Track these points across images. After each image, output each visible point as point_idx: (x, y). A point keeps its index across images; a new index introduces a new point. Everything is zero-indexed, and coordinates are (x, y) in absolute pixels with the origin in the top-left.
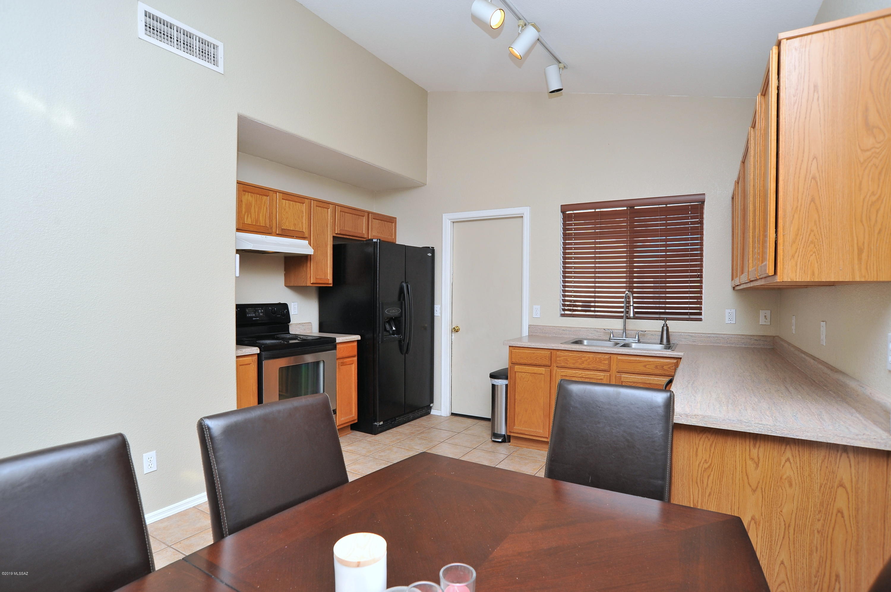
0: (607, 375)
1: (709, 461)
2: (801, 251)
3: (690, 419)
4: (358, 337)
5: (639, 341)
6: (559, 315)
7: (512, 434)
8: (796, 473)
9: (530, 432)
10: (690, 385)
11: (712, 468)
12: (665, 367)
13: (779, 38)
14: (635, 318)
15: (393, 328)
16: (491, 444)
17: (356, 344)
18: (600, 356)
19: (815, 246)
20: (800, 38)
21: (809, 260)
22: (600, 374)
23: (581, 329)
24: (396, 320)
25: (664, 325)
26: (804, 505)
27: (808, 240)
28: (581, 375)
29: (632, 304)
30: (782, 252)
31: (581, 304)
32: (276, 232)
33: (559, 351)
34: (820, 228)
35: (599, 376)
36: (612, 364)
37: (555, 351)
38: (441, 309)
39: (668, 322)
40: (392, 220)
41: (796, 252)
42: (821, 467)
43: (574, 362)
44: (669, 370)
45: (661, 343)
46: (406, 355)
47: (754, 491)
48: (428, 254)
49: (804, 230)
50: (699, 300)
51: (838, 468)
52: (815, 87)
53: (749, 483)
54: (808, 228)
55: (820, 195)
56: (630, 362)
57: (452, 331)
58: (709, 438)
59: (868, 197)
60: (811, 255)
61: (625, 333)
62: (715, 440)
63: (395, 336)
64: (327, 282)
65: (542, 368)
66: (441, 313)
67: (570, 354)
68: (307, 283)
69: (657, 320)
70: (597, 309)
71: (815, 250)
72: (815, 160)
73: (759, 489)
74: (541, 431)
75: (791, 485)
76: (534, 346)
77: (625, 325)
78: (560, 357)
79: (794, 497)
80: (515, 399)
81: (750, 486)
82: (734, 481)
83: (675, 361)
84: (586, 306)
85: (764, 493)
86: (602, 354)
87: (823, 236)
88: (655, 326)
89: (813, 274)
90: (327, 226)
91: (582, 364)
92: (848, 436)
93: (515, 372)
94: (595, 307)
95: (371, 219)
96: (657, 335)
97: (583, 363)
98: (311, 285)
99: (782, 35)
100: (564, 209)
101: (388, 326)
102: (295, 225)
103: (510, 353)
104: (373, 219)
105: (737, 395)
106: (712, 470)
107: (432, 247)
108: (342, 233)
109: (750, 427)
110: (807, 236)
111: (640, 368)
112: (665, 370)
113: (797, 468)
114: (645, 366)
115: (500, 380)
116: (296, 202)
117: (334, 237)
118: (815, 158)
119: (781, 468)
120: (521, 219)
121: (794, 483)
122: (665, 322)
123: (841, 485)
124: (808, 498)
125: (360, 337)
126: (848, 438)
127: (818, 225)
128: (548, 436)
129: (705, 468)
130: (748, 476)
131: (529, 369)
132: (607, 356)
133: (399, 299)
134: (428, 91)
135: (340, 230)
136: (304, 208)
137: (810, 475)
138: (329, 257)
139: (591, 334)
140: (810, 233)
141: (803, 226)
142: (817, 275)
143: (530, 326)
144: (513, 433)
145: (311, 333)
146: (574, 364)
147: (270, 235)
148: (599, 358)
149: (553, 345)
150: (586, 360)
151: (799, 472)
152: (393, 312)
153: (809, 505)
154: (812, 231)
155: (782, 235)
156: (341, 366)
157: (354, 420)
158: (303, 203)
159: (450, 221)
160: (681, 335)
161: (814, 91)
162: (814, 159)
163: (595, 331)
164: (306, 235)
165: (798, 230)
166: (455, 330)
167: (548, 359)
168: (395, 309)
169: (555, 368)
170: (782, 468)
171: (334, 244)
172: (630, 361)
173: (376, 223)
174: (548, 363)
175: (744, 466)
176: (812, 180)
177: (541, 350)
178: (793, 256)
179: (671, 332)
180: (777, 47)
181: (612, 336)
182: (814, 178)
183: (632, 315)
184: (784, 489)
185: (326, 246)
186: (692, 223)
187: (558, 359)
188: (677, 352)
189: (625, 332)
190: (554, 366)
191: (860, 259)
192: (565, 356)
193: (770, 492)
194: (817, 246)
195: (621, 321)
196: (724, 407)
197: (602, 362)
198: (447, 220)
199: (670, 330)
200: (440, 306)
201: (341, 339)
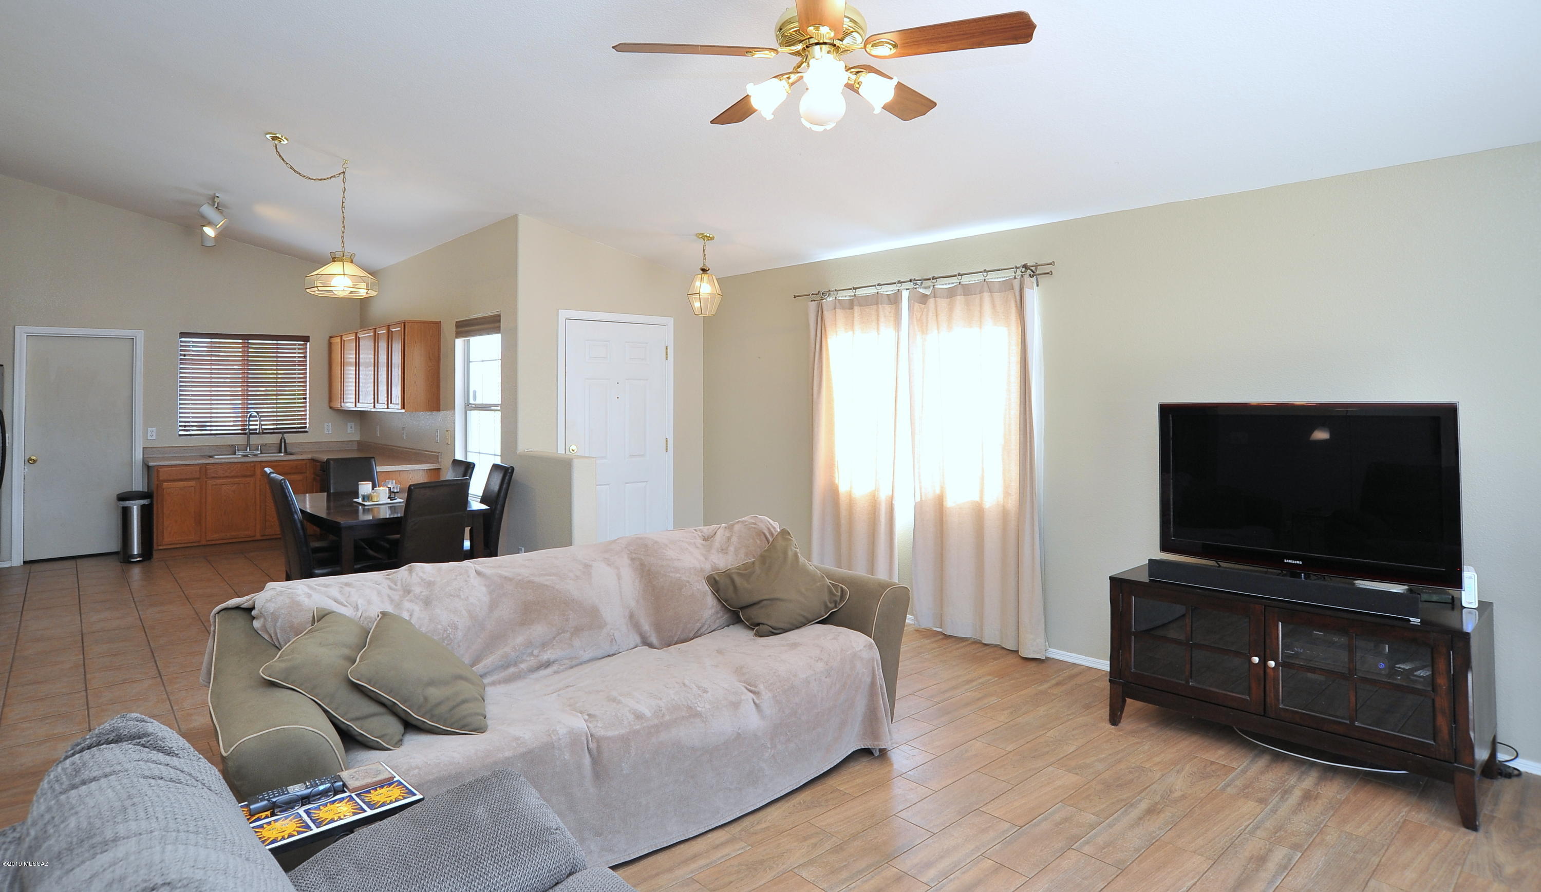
0: (253, 479)
5: (261, 453)
7: (161, 547)
9: (181, 541)
12: (298, 467)
23: (202, 447)
25: (282, 438)
28: (231, 482)
31: (196, 424)
33: (210, 465)
35: (247, 481)
37: (205, 465)
39: (286, 435)
43: (223, 472)
44: (301, 468)
45: (280, 452)
50: (304, 417)
57: (25, 463)
65: (192, 481)
66: (12, 442)
67: (220, 466)
69: (275, 434)
70: (213, 428)
76: (179, 463)
77: (248, 440)
78: (210, 469)
83: (305, 462)
84: (202, 426)
86: (248, 463)
91: (230, 474)
93: (157, 491)
96: (276, 447)
97: (232, 472)
115: (134, 501)
128: (200, 541)
131: (179, 484)
132: (252, 464)
143: (145, 449)
144: (163, 545)
148: (246, 466)
150: (235, 469)
160: (293, 445)
166: (30, 461)
167: (198, 473)
174: (199, 476)
177: (191, 466)
181: (236, 450)
183: (261, 432)
186: (299, 357)
187: (208, 471)
189: (249, 446)
190: (204, 478)
192: (215, 468)
197: (249, 469)
199: (287, 442)
200: (9, 435)
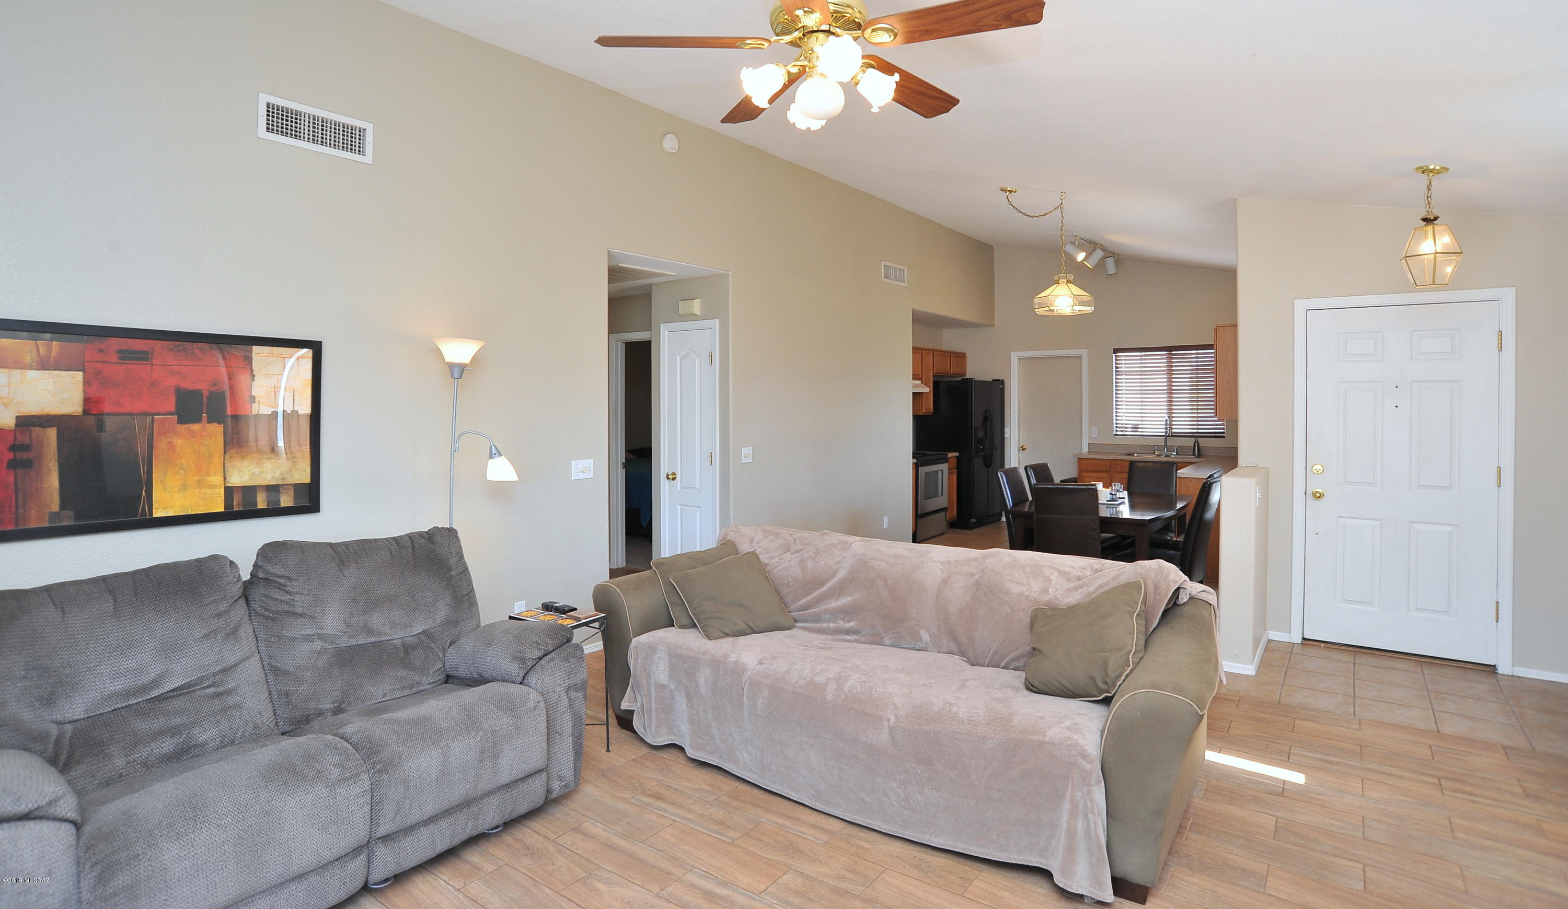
4: (957, 454)
5: (1177, 454)
6: (1113, 435)
15: (981, 447)
17: (956, 459)
23: (1132, 446)
24: (983, 441)
25: (1195, 441)
31: (1130, 426)
33: (1117, 461)
37: (1115, 461)
38: (1010, 431)
39: (1199, 439)
40: (962, 356)
45: (1194, 455)
46: (989, 468)
48: (998, 386)
57: (1019, 450)
61: (1167, 448)
63: (982, 453)
64: (930, 411)
65: (1104, 473)
66: (1010, 435)
68: (920, 413)
69: (1192, 438)
76: (1098, 459)
77: (1166, 442)
84: (1135, 428)
88: (1190, 442)
90: (931, 368)
93: (1084, 477)
94: (1142, 428)
96: (1191, 450)
98: (923, 414)
100: (1116, 351)
101: (977, 446)
103: (1080, 463)
104: (953, 356)
107: (1002, 380)
108: (937, 371)
117: (934, 376)
120: (1079, 359)
122: (1197, 439)
125: (959, 454)
131: (1095, 474)
133: (985, 423)
134: (995, 247)
135: (936, 369)
139: (1141, 450)
143: (1089, 445)
149: (1112, 456)
152: (980, 434)
156: (950, 475)
157: (955, 518)
159: (1016, 358)
160: (1208, 448)
163: (1144, 446)
164: (921, 377)
166: (1023, 448)
167: (1109, 467)
168: (982, 432)
171: (934, 382)
173: (955, 360)
174: (1109, 470)
177: (1103, 460)
179: (1201, 447)
181: (1157, 450)
183: (1170, 434)
185: (930, 384)
187: (1117, 466)
190: (1114, 472)
192: (1121, 464)
195: (1163, 439)
198: (1014, 357)
199: (1200, 445)
200: (1008, 429)
201: (950, 455)
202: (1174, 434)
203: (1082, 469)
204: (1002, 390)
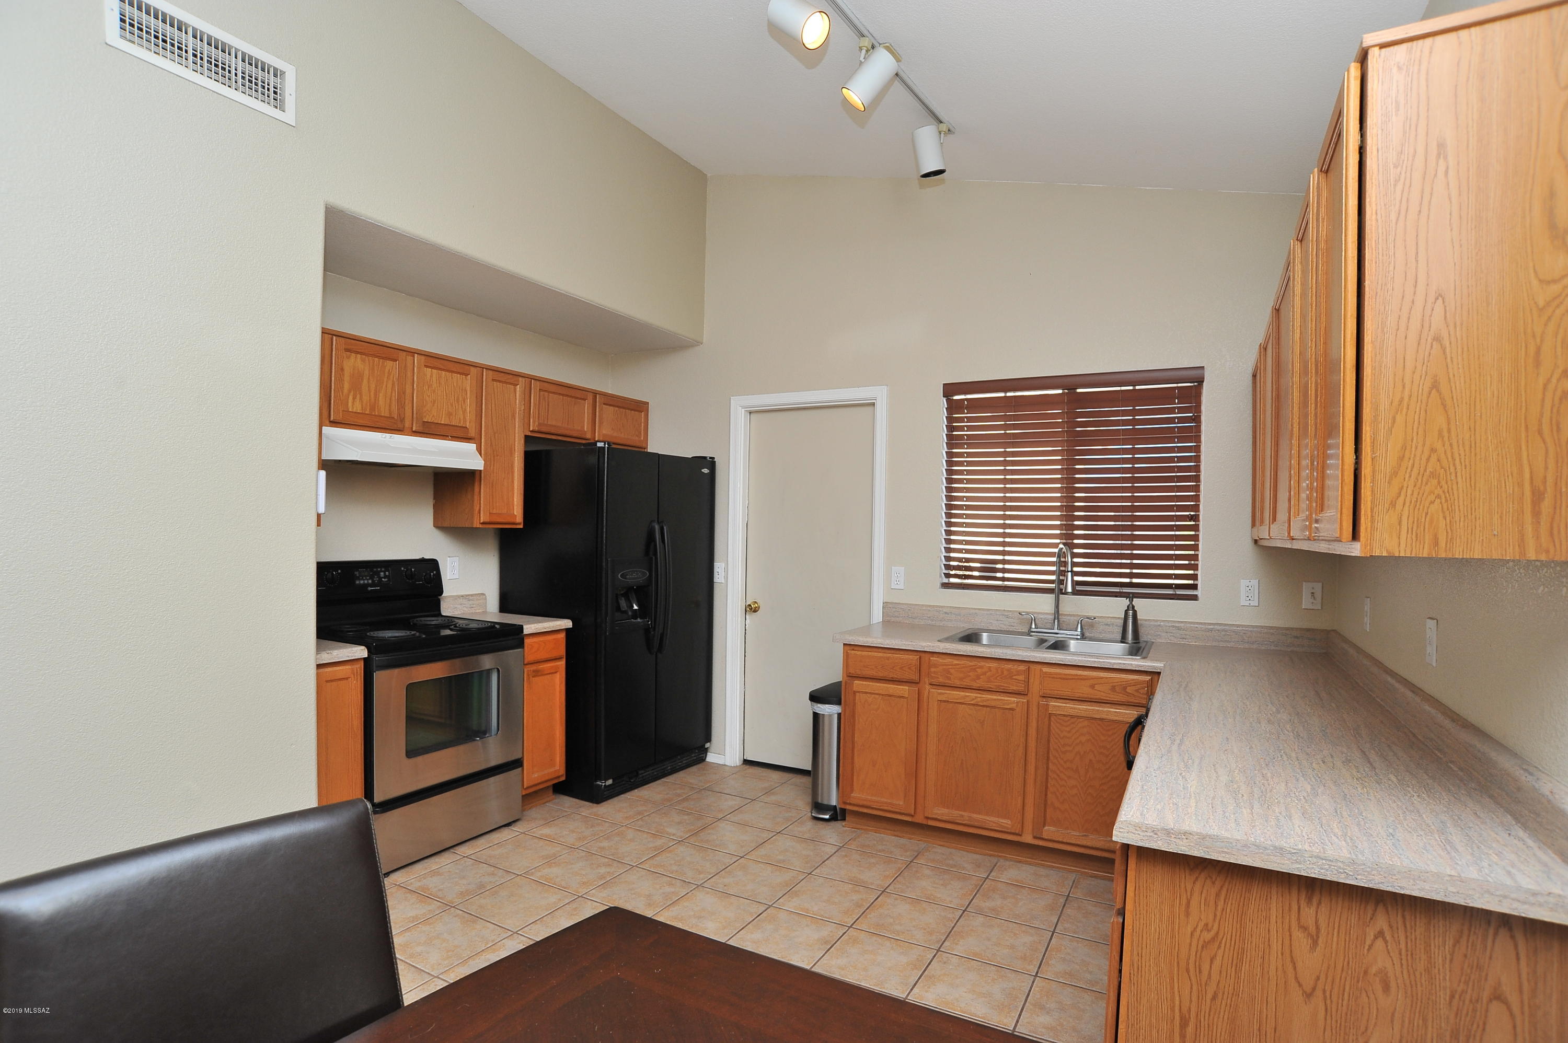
0: (1023, 702)
1: (1213, 926)
2: (1409, 492)
3: (1175, 840)
4: (567, 624)
5: (1083, 637)
6: (939, 585)
7: (848, 807)
8: (1397, 961)
9: (879, 805)
10: (1175, 748)
11: (1220, 943)
12: (1129, 690)
13: (1365, 45)
14: (1075, 592)
15: (633, 607)
16: (810, 824)
17: (562, 635)
18: (1009, 666)
19: (1439, 483)
20: (1409, 44)
21: (1427, 514)
22: (1010, 700)
23: (977, 611)
24: (641, 592)
25: (1128, 607)
26: (1415, 1035)
27: (1425, 470)
28: (975, 701)
29: (1070, 569)
30: (1369, 493)
31: (978, 565)
32: (412, 428)
33: (935, 655)
34: (1451, 445)
35: (1008, 704)
36: (1031, 681)
37: (927, 656)
38: (726, 569)
39: (1136, 601)
40: (640, 408)
41: (1400, 493)
42: (1452, 954)
43: (961, 675)
44: (1136, 694)
45: (1123, 640)
46: (659, 655)
47: (1309, 995)
48: (703, 470)
49: (1416, 448)
50: (1193, 562)
51: (1490, 958)
52: (1441, 146)
53: (1296, 978)
54: (1424, 445)
55: (1451, 376)
56: (1064, 679)
57: (746, 611)
58: (1214, 880)
59: (1554, 381)
60: (1432, 502)
61: (1058, 621)
62: (1227, 884)
63: (639, 620)
64: (511, 520)
65: (903, 685)
66: (726, 578)
67: (956, 662)
68: (472, 523)
69: (1116, 596)
70: (1007, 575)
71: (1438, 491)
72: (1440, 301)
73: (1319, 993)
74: (901, 803)
75: (1386, 988)
76: (888, 645)
77: (1057, 606)
78: (935, 666)
79: (1393, 1015)
80: (853, 743)
81: (1300, 985)
82: (1266, 970)
83: (1148, 678)
84: (989, 569)
85: (1328, 1002)
86: (1014, 663)
87: (1457, 462)
88: (1115, 607)
89: (1436, 543)
90: (514, 416)
91: (977, 681)
92: (1513, 895)
93: (855, 693)
94: (1004, 571)
95: (600, 404)
96: (1116, 625)
97: (978, 677)
98: (481, 526)
99: (1370, 39)
100: (950, 390)
101: (623, 603)
102: (450, 414)
103: (845, 657)
104: (604, 404)
105: (1269, 775)
106: (1219, 947)
107: (711, 458)
108: (544, 429)
109: (1300, 864)
110: (1424, 459)
111: (1084, 690)
112: (1128, 694)
113: (1400, 954)
114: (1092, 687)
115: (827, 705)
116: (452, 372)
117: (526, 437)
118: (1439, 296)
119: (1366, 951)
120: (871, 408)
121: (1393, 984)
122: (1131, 601)
123: (1498, 997)
124: (1425, 1020)
125: (571, 624)
126: (1513, 899)
127: (1446, 439)
128: (913, 813)
129: (1204, 941)
130: (1294, 964)
131: (880, 686)
132: (1022, 667)
133: (647, 553)
134: (709, 175)
135: (540, 424)
136: (468, 383)
137: (1428, 970)
138: (516, 475)
139: (995, 622)
140: (1430, 456)
141: (1415, 441)
142: (1444, 545)
143: (886, 605)
144: (850, 804)
145: (485, 612)
146: (961, 679)
147: (400, 432)
148: (1009, 670)
149: (924, 644)
150: (985, 673)
151: (1404, 962)
152: (636, 576)
153: (1426, 1034)
154: (1433, 450)
155: (1369, 459)
156: (533, 677)
157: (559, 777)
158: (467, 375)
159: (743, 410)
160: (1159, 625)
161: (1439, 155)
162: (1437, 299)
163: (1003, 615)
164: (472, 433)
165: (1404, 448)
166: (751, 609)
167: (914, 670)
168: (637, 571)
169: (927, 687)
170: (1368, 950)
171: (529, 449)
172: (1064, 677)
173: (610, 412)
174: (915, 677)
175: (1287, 942)
176: (1434, 343)
177: (902, 652)
178: (1393, 504)
179: (1141, 620)
180: (1359, 65)
181: (1033, 626)
182: (1437, 339)
184: (1372, 996)
185: (512, 452)
186: (1181, 420)
187: (933, 670)
188: (1152, 660)
189: (1058, 618)
190: (925, 683)
191: (1536, 514)
192: (946, 665)
193: (1343, 1000)
194: (1443, 483)
195: (1050, 597)
196: (1244, 810)
197: (1014, 677)
198: (737, 407)
199: (1139, 617)
200: (723, 565)
201: (532, 626)
202: (1078, 588)
203: (852, 671)
204: (712, 478)
